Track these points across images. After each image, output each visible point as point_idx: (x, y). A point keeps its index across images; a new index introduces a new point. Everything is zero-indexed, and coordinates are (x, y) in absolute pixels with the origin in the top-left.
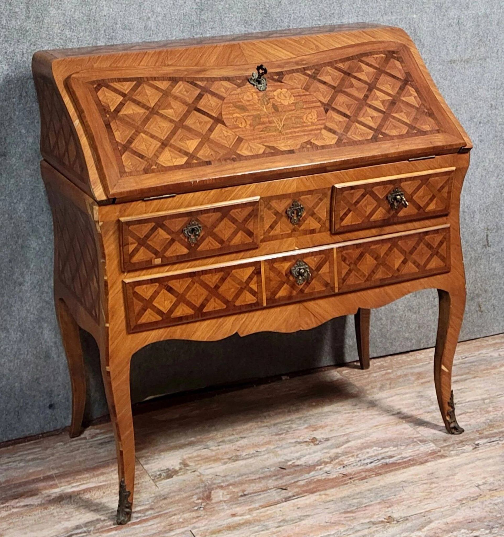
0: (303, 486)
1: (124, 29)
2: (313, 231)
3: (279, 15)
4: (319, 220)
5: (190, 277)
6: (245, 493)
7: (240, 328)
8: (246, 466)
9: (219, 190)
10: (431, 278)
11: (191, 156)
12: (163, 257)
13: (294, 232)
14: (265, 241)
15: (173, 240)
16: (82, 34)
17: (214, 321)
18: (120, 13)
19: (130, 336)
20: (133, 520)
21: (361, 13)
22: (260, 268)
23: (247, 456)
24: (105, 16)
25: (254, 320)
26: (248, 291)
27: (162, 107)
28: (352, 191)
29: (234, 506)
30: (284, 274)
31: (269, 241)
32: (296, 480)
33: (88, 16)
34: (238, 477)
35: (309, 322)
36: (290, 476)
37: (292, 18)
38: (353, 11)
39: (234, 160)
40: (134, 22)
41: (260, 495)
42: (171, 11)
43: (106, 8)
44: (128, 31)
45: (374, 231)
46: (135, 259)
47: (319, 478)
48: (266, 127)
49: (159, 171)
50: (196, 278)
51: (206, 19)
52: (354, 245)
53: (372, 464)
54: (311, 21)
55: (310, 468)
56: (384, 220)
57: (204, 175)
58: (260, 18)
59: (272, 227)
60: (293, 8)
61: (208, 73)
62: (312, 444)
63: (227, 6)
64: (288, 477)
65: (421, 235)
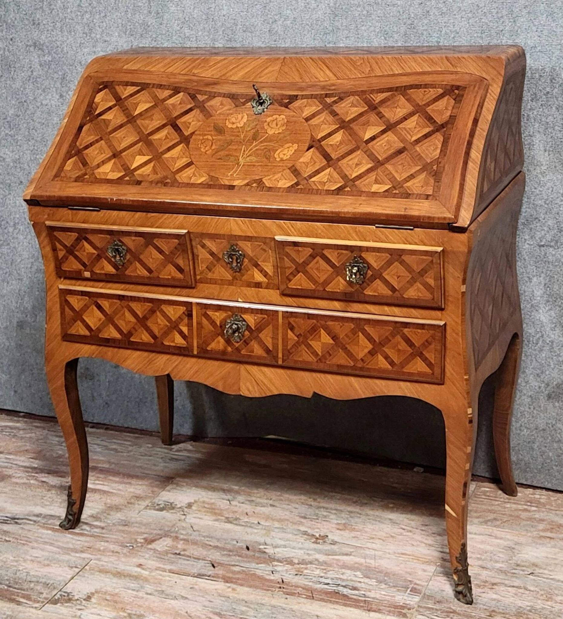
0: (234, 572)
1: (244, 31)
2: (258, 285)
3: (425, 28)
4: (266, 275)
5: (119, 299)
6: (182, 553)
7: (173, 370)
8: (228, 531)
9: (145, 214)
10: (417, 385)
11: (129, 172)
12: (92, 272)
13: (235, 281)
14: (202, 283)
15: (99, 257)
16: (200, 33)
17: (146, 354)
18: (242, 14)
19: (65, 343)
20: (77, 531)
21: (545, 32)
22: (192, 311)
23: (243, 524)
24: (224, 16)
25: (188, 366)
26: (178, 332)
27: (143, 117)
28: (296, 248)
29: (155, 559)
30: (218, 324)
31: (207, 283)
32: (237, 564)
33: (207, 14)
34: (204, 537)
35: (250, 388)
36: (240, 558)
37: (443, 32)
38: (534, 29)
39: (166, 184)
40: (257, 25)
41: (188, 560)
42: (303, 15)
43: (225, 8)
44: (249, 34)
45: (337, 305)
46: (65, 267)
47: (259, 573)
48: (227, 155)
49: (88, 182)
50: (125, 303)
51: (340, 27)
52: (305, 314)
53: (326, 586)
54: (469, 38)
55: (270, 559)
56: (346, 293)
57: (125, 195)
58: (403, 29)
59: (209, 269)
60: (446, 19)
61: (218, 87)
62: (314, 540)
63: (365, 12)
64: (237, 558)
65: (398, 325)
